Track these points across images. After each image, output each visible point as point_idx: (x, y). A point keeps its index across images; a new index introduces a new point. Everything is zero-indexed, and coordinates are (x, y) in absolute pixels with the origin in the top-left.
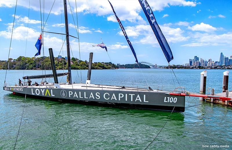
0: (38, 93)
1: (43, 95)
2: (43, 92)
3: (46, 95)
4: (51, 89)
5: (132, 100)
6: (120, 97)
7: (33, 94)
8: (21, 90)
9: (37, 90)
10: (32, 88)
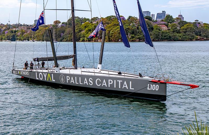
0: (41, 78)
1: (46, 80)
2: (45, 76)
3: (48, 80)
4: (52, 73)
5: (120, 87)
6: (109, 83)
7: (37, 79)
8: (27, 74)
9: (41, 74)
10: (36, 72)
